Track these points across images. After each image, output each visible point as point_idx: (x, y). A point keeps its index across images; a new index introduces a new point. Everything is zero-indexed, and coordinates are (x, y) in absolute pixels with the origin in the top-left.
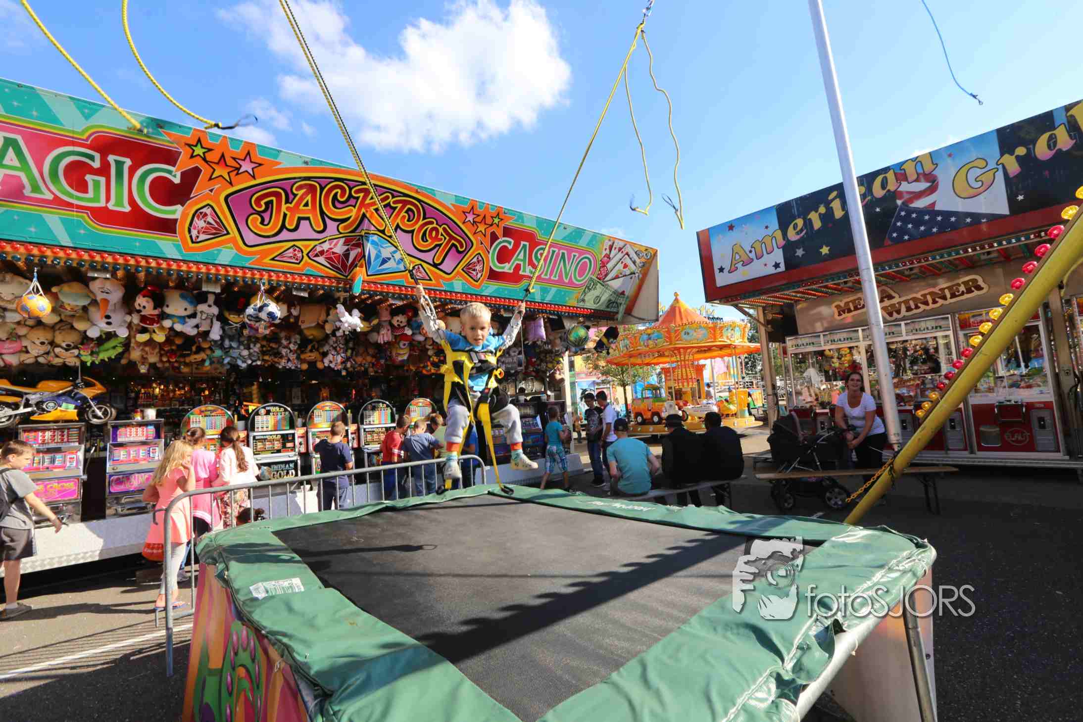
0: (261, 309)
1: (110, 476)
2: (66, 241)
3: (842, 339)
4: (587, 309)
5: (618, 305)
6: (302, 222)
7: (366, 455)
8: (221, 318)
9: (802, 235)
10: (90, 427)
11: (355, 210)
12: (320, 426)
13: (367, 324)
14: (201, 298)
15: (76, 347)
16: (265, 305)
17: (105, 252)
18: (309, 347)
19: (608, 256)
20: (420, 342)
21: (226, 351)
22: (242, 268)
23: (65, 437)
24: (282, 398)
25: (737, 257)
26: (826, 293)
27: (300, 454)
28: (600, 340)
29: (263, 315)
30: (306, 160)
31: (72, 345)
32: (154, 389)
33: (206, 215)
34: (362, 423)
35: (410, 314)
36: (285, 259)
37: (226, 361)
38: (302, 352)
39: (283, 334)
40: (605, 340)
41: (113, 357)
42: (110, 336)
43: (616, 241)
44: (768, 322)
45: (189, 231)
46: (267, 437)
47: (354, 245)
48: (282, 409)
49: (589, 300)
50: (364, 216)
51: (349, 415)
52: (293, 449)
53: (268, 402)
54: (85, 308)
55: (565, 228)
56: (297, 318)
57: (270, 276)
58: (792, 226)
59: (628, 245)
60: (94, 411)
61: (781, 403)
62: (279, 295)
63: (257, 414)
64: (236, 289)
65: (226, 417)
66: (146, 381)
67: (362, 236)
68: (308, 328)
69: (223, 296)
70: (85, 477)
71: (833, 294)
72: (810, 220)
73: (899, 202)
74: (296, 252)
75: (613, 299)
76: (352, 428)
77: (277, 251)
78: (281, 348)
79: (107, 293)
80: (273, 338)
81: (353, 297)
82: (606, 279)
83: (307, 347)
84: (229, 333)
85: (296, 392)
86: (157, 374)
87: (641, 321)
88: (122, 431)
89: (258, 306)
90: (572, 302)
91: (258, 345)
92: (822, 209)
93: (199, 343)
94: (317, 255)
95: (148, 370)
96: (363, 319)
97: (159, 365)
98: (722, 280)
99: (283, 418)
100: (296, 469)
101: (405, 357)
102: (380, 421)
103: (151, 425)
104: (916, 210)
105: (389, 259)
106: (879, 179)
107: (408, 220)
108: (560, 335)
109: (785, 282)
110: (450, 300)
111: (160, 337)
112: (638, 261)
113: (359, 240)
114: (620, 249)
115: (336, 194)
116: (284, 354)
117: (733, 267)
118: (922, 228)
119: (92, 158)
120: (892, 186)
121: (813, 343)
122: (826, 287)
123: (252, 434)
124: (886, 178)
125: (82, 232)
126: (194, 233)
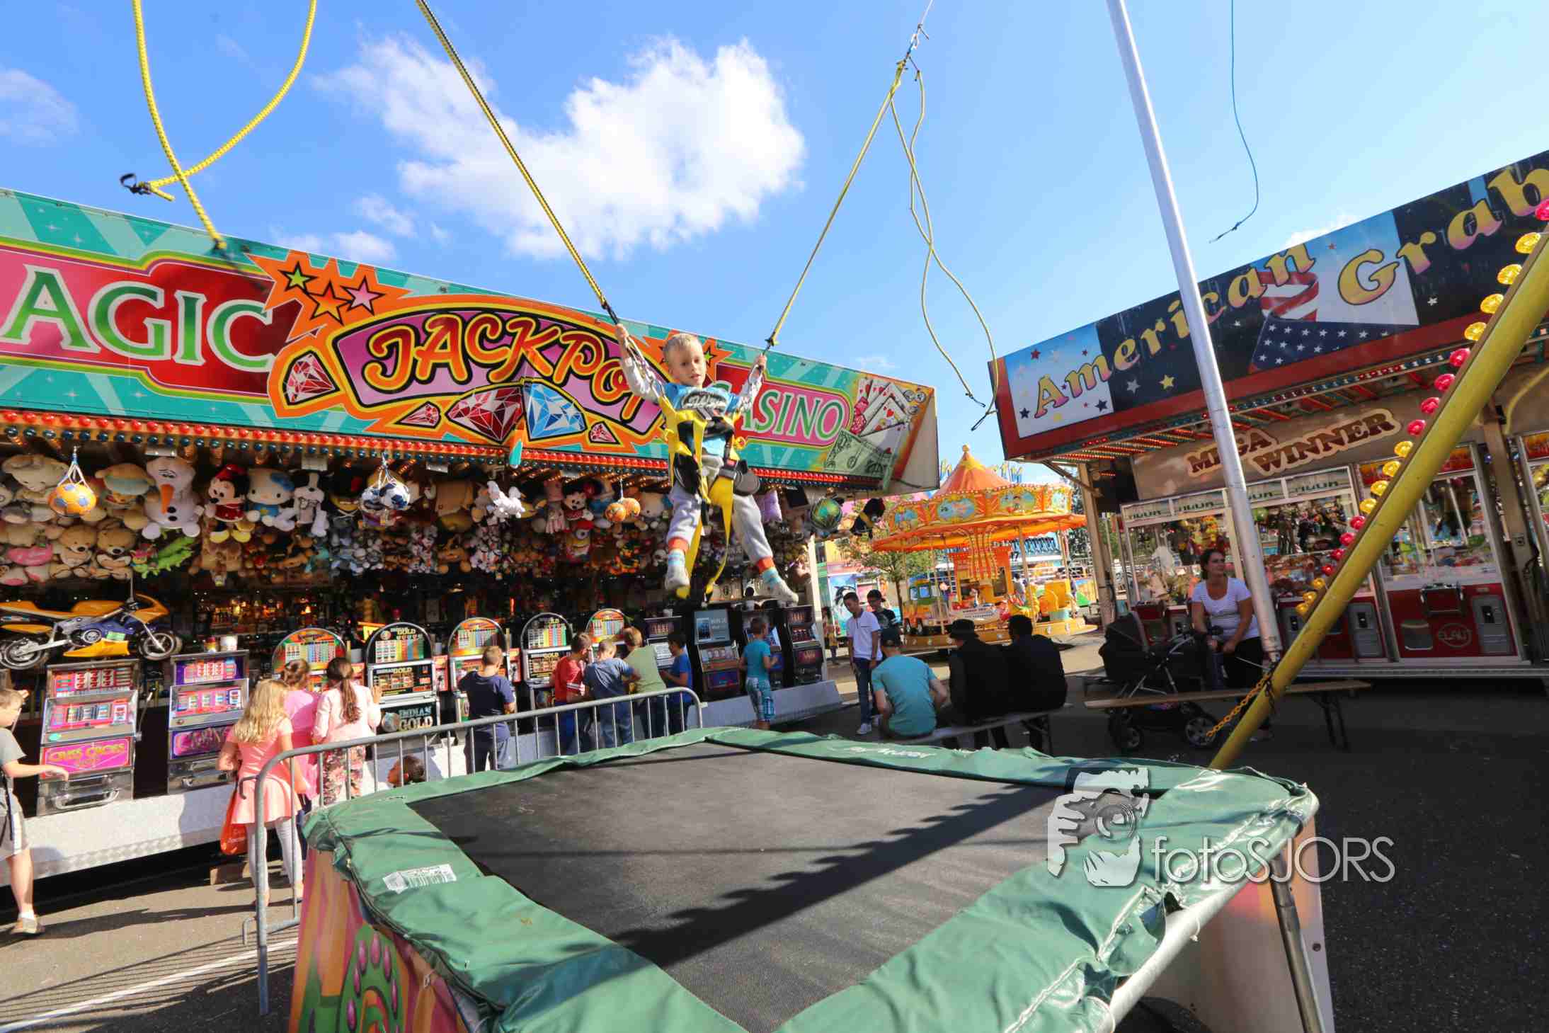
0: (383, 492)
1: (175, 733)
2: (116, 408)
3: (1200, 505)
4: (838, 475)
5: (884, 467)
6: (439, 370)
7: (532, 692)
8: (328, 506)
9: (1134, 362)
10: (146, 663)
11: (511, 351)
12: (467, 652)
13: (529, 507)
14: (300, 479)
15: (127, 553)
16: (390, 486)
17: (170, 421)
18: (450, 542)
19: (864, 401)
20: (604, 530)
21: (335, 551)
22: (357, 436)
23: (112, 679)
24: (412, 615)
25: (1046, 395)
26: (1174, 441)
27: (440, 694)
28: (859, 517)
29: (386, 501)
30: (444, 286)
31: (122, 550)
32: (233, 607)
33: (307, 365)
34: (526, 647)
35: (590, 491)
36: (415, 422)
37: (334, 566)
38: (441, 550)
39: (413, 525)
40: (865, 518)
41: (178, 565)
42: (174, 536)
43: (876, 381)
44: (1095, 484)
45: (285, 389)
46: (393, 671)
47: (510, 399)
48: (413, 631)
49: (842, 462)
50: (523, 358)
51: (508, 636)
52: (429, 687)
53: (393, 621)
54: (140, 500)
55: (803, 364)
56: (432, 502)
57: (395, 446)
58: (1119, 351)
59: (892, 384)
60: (151, 642)
61: (1118, 597)
62: (408, 471)
63: (379, 638)
64: (348, 465)
65: (335, 644)
66: (222, 597)
67: (521, 386)
68: (451, 515)
69: (331, 475)
70: (138, 736)
71: (1184, 442)
72: (1145, 340)
73: (1266, 313)
74: (431, 412)
75: (875, 461)
76: (513, 654)
77: (404, 411)
78: (410, 545)
79: (172, 477)
80: (399, 531)
81: (510, 470)
82: (863, 433)
83: (446, 543)
84: (338, 525)
85: (433, 605)
86: (237, 586)
87: (915, 489)
88: (190, 668)
89: (380, 488)
90: (817, 466)
91: (379, 542)
92: (1160, 326)
93: (297, 541)
94: (459, 415)
95: (226, 581)
96: (525, 500)
97: (242, 575)
98: (1026, 428)
99: (415, 644)
100: (433, 714)
101: (585, 552)
102: (550, 641)
103: (230, 658)
104: (1292, 323)
105: (559, 416)
106: (1236, 283)
107: (585, 362)
108: (800, 513)
109: (1114, 428)
110: (646, 469)
111: (243, 536)
112: (907, 405)
113: (517, 391)
114: (881, 390)
115: (485, 329)
116: (415, 552)
117: (1041, 410)
118: (1300, 347)
119: (153, 295)
120: (1254, 291)
121: (1159, 512)
122: (1173, 432)
123: (372, 667)
124: (1245, 279)
125: (138, 395)
126: (291, 391)
